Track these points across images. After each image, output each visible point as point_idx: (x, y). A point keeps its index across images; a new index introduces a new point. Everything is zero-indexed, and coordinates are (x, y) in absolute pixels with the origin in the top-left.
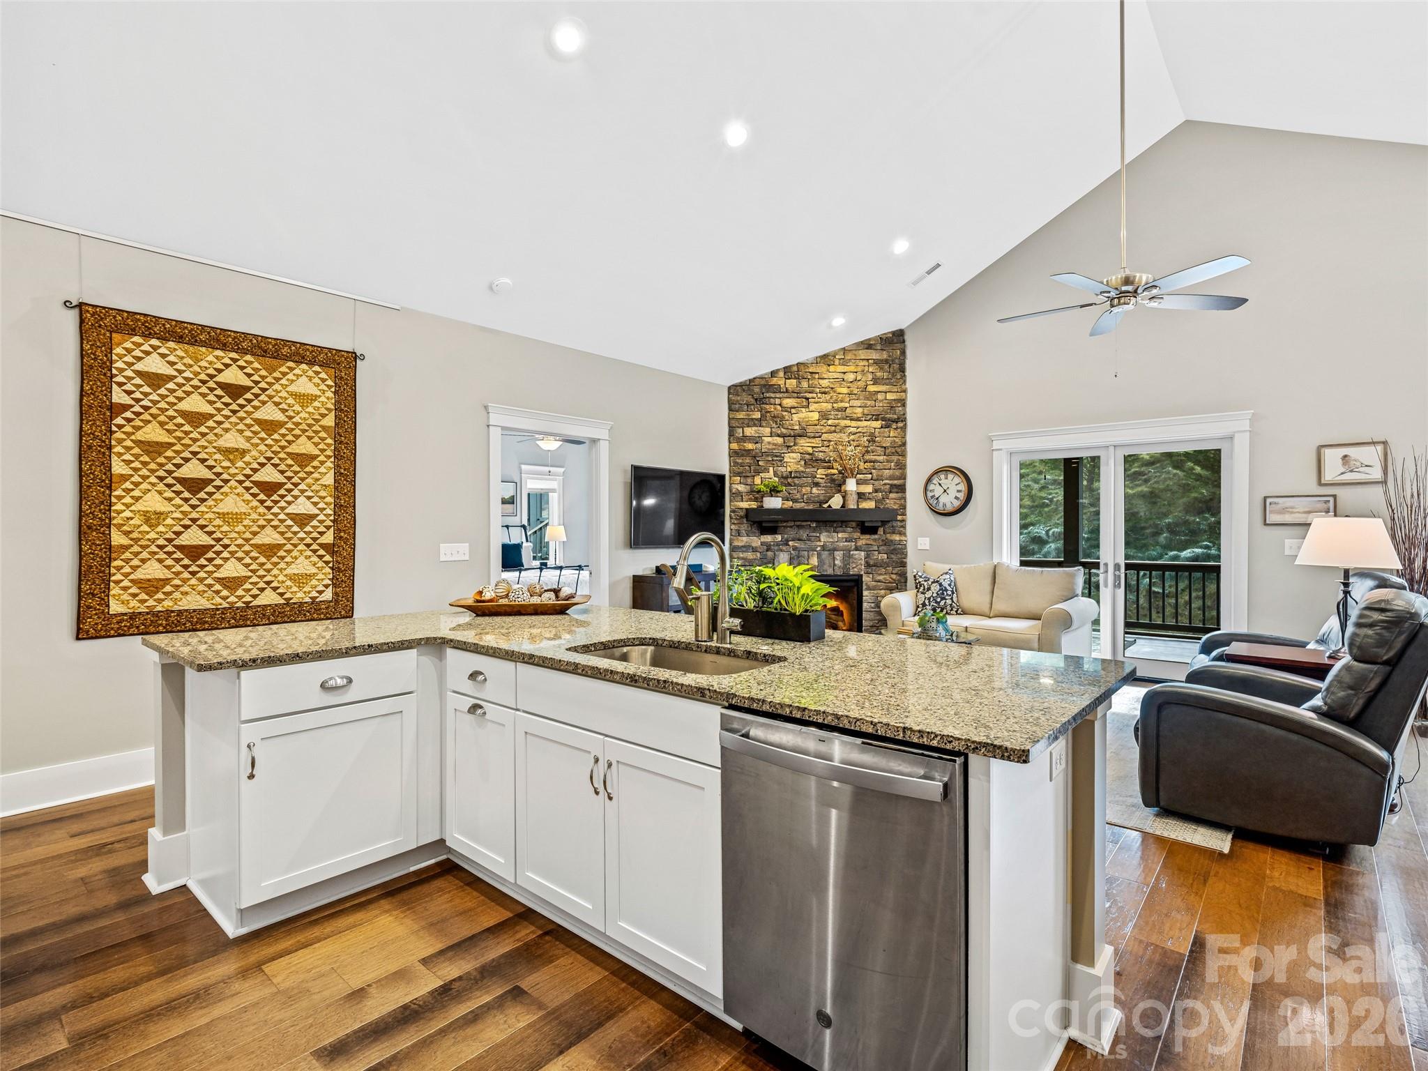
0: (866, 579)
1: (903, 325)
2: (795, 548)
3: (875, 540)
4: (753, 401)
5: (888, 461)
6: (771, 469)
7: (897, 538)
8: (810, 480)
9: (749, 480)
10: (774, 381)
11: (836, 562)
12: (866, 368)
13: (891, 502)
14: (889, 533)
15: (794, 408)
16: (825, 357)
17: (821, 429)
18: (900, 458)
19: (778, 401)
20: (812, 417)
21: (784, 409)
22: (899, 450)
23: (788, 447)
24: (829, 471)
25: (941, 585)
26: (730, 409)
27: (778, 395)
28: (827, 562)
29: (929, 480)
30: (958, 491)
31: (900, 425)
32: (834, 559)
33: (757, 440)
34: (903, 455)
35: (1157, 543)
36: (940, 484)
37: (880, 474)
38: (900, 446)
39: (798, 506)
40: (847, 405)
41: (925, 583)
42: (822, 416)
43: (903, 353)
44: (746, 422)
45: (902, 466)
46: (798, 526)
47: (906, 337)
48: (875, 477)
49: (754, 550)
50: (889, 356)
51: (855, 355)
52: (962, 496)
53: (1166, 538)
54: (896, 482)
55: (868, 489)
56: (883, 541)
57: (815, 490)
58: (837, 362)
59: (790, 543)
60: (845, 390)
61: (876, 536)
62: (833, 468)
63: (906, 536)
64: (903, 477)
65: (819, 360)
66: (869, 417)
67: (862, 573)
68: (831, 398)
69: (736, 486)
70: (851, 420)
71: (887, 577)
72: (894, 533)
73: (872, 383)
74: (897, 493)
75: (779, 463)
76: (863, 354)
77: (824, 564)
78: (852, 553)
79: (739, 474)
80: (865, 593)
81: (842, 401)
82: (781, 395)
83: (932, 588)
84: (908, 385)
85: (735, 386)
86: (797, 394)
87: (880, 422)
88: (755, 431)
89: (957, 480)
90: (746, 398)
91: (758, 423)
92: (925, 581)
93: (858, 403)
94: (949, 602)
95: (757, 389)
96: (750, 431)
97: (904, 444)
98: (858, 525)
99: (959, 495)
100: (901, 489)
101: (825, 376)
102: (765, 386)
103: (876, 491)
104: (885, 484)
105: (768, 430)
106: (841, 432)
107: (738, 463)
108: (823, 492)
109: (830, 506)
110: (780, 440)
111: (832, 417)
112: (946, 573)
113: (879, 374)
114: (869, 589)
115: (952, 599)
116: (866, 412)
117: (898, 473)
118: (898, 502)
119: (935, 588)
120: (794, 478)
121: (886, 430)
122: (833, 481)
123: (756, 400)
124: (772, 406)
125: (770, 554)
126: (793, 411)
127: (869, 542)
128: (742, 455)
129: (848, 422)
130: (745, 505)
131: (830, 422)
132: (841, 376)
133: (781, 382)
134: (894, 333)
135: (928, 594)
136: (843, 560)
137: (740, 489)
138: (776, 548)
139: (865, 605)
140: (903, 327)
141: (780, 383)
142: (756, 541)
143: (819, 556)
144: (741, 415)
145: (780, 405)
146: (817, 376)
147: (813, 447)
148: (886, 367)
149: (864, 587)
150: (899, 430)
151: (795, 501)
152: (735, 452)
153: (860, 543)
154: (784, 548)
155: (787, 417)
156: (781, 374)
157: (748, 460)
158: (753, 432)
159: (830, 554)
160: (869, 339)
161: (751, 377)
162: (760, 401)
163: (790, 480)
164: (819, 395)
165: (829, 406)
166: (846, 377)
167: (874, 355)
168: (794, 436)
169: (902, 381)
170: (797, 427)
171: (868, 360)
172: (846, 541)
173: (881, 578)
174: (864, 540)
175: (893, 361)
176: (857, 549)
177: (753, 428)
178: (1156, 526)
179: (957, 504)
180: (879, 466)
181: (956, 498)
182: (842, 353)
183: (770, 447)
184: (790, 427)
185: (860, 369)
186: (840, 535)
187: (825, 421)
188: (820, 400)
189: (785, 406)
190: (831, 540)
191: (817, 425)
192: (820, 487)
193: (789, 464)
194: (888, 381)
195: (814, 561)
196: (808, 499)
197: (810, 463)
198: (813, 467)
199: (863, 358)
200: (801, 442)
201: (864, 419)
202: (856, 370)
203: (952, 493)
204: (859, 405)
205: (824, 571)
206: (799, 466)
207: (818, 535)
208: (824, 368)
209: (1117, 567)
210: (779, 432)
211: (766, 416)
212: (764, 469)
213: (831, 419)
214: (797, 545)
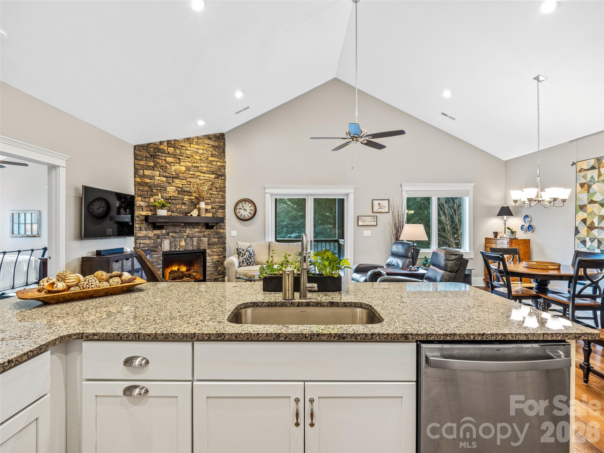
0: (208, 251)
1: (223, 131)
2: (173, 237)
3: (212, 232)
4: (149, 156)
5: (218, 194)
6: (160, 194)
7: (222, 231)
8: (180, 201)
9: (147, 200)
10: (162, 147)
11: (194, 243)
12: (208, 149)
13: (219, 215)
14: (218, 229)
15: (173, 163)
16: (188, 139)
17: (187, 176)
18: (223, 193)
19: (163, 158)
20: (182, 169)
21: (167, 162)
22: (222, 189)
23: (169, 183)
24: (191, 197)
25: (249, 252)
26: (135, 159)
27: (163, 155)
28: (189, 243)
29: (237, 204)
30: (251, 210)
31: (223, 178)
32: (193, 242)
33: (152, 178)
34: (224, 192)
35: (283, 232)
36: (243, 206)
37: (214, 200)
38: (223, 188)
39: (174, 214)
40: (199, 165)
41: (243, 252)
42: (187, 169)
43: (224, 144)
44: (145, 167)
45: (224, 197)
46: (174, 225)
47: (226, 137)
48: (212, 202)
49: (150, 238)
50: (218, 145)
51: (203, 141)
52: (252, 212)
53: (286, 230)
54: (221, 204)
55: (209, 207)
56: (216, 232)
57: (183, 207)
58: (194, 143)
59: (170, 234)
60: (198, 158)
61: (213, 230)
62: (192, 196)
63: (225, 230)
64: (224, 202)
65: (185, 140)
66: (210, 172)
67: (206, 248)
68: (192, 160)
69: (139, 202)
70: (201, 173)
71: (218, 250)
72: (220, 228)
73: (211, 156)
74: (222, 210)
75: (164, 192)
76: (207, 141)
77: (188, 244)
78: (201, 238)
79: (141, 196)
80: (208, 258)
81: (197, 163)
82: (165, 155)
83: (246, 254)
84: (226, 160)
85: (139, 146)
86: (174, 156)
87: (214, 175)
88: (151, 172)
89: (250, 205)
90: (145, 154)
91: (153, 168)
93: (204, 165)
94: (253, 259)
95: (152, 150)
96: (147, 172)
97: (225, 187)
98: (204, 225)
99: (251, 212)
100: (223, 208)
101: (189, 149)
102: (156, 148)
103: (213, 208)
104: (217, 205)
105: (158, 173)
106: (196, 178)
107: (140, 190)
108: (187, 208)
109: (191, 215)
110: (164, 179)
111: (192, 170)
112: (250, 247)
113: (214, 152)
114: (209, 256)
116: (208, 170)
117: (222, 200)
118: (222, 214)
119: (247, 254)
120: (172, 200)
121: (217, 179)
122: (192, 202)
123: (151, 155)
124: (160, 160)
125: (159, 240)
126: (172, 164)
127: (209, 233)
128: (143, 185)
129: (199, 174)
130: (144, 213)
131: (191, 172)
132: (196, 150)
133: (166, 148)
134: (220, 134)
135: (245, 257)
136: (197, 243)
137: (141, 204)
138: (163, 237)
139: (208, 264)
140: (224, 133)
141: (164, 148)
142: (151, 234)
143: (185, 240)
144: (142, 163)
145: (165, 160)
146: (184, 148)
147: (182, 184)
148: (217, 149)
149: (207, 255)
150: (223, 180)
151: (172, 212)
152: (139, 183)
153: (205, 234)
154: (167, 237)
155: (168, 167)
156: (165, 144)
157: (146, 188)
158: (149, 173)
159: (191, 239)
160: (210, 135)
161: (148, 142)
162: (153, 156)
163: (170, 201)
164: (186, 158)
165: (191, 164)
166: (199, 151)
167: (212, 143)
168: (173, 178)
169: (224, 157)
170: (174, 173)
171: (209, 144)
172: (199, 233)
173: (215, 250)
174: (207, 232)
175: (220, 147)
176: (204, 237)
177: (150, 171)
178: (282, 225)
179: (250, 215)
180: (214, 196)
181: (250, 213)
182: (197, 139)
183: (159, 182)
184: (170, 173)
185: (205, 148)
186: (196, 230)
187: (188, 172)
188: (186, 160)
189: (168, 161)
190: (192, 232)
191: (184, 173)
192: (186, 205)
193: (169, 192)
194: (218, 156)
195: (183, 243)
196: (180, 211)
197: (181, 192)
198: (183, 195)
199: (207, 143)
200: (176, 181)
201: (207, 173)
202: (203, 149)
203: (248, 211)
204: (205, 166)
205: (188, 248)
206: (175, 194)
207: (185, 230)
208: (187, 145)
209: (311, 241)
210: (164, 175)
211: (157, 165)
212: (156, 194)
213: (192, 171)
214: (174, 235)
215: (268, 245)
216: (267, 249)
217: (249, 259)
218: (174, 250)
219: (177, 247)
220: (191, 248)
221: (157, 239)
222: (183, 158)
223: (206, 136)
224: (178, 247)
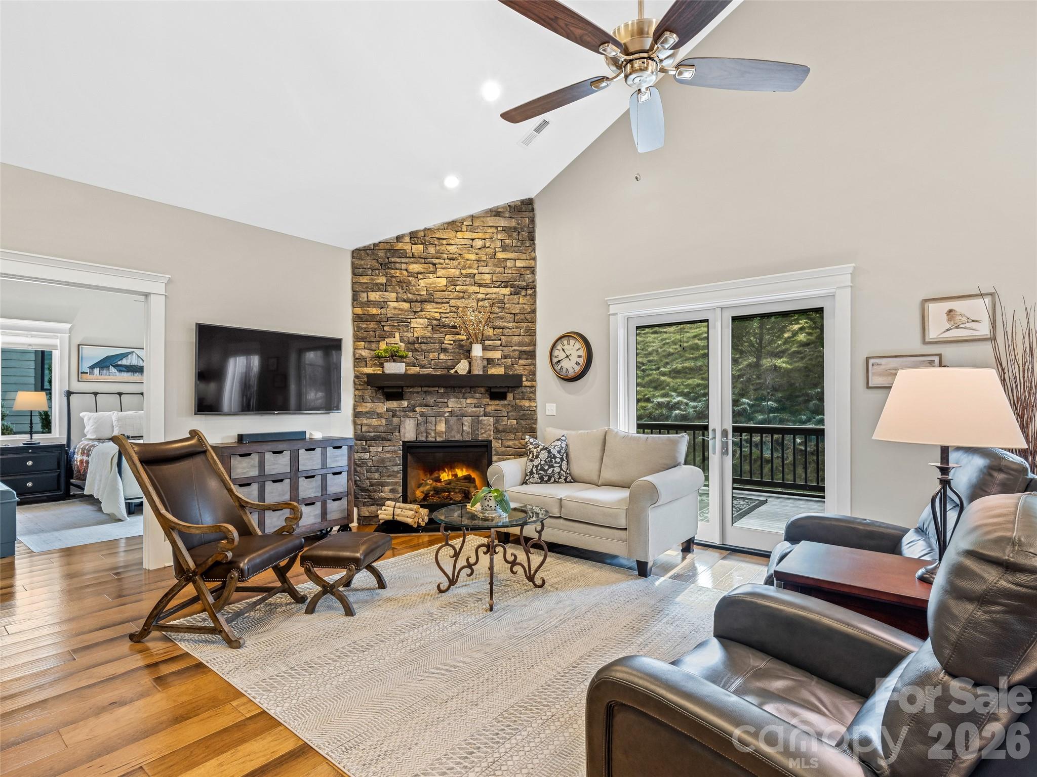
0: (496, 445)
1: (531, 192)
2: (422, 414)
3: (504, 406)
4: (377, 265)
5: (517, 328)
6: (397, 335)
7: (526, 403)
8: (437, 345)
9: (374, 346)
10: (400, 246)
11: (465, 428)
12: (495, 236)
13: (520, 368)
14: (518, 399)
15: (421, 273)
16: (453, 223)
17: (449, 295)
18: (530, 324)
19: (404, 266)
20: (439, 283)
21: (411, 274)
22: (528, 317)
23: (415, 312)
24: (458, 337)
25: (549, 452)
26: (354, 274)
27: (404, 260)
28: (455, 428)
29: (554, 346)
30: (579, 357)
31: (529, 292)
32: (462, 424)
33: (382, 305)
34: (533, 322)
36: (563, 350)
37: (509, 340)
38: (529, 313)
39: (425, 371)
40: (475, 271)
41: (535, 451)
42: (450, 282)
43: (532, 221)
44: (370, 286)
45: (531, 333)
46: (425, 392)
47: (536, 206)
48: (504, 343)
49: (380, 416)
50: (518, 224)
51: (483, 222)
52: (583, 361)
54: (525, 348)
55: (497, 355)
56: (512, 406)
57: (442, 356)
58: (464, 228)
59: (417, 409)
60: (473, 257)
61: (506, 402)
62: (460, 334)
63: (536, 402)
64: (534, 344)
65: (446, 226)
66: (498, 284)
67: (491, 438)
68: (459, 264)
69: (360, 351)
70: (480, 286)
71: (517, 442)
72: (523, 399)
73: (501, 250)
74: (527, 359)
75: (405, 329)
76: (491, 221)
77: (452, 429)
78: (481, 418)
79: (363, 339)
80: (494, 458)
81: (470, 267)
82: (407, 260)
83: (541, 455)
84: (538, 253)
85: (358, 250)
86: (423, 259)
87: (509, 289)
88: (380, 296)
89: (578, 345)
90: (369, 262)
91: (382, 288)
92: (535, 448)
93: (486, 270)
94: (557, 470)
95: (381, 254)
96: (373, 296)
97: (534, 311)
98: (487, 391)
99: (580, 360)
100: (531, 355)
101: (453, 242)
102: (389, 250)
103: (505, 357)
104: (514, 350)
105: (394, 295)
106: (469, 298)
107: (362, 328)
108: (451, 358)
109: (456, 372)
110: (406, 306)
111: (460, 283)
112: (558, 440)
113: (508, 242)
114: (498, 454)
115: (560, 467)
116: (494, 279)
117: (527, 339)
118: (527, 368)
119: (544, 455)
120: (421, 343)
121: (515, 297)
122: (461, 346)
123: (381, 264)
124: (398, 271)
125: (395, 420)
126: (420, 276)
127: (498, 408)
128: (367, 320)
129: (476, 289)
130: (369, 370)
131: (458, 288)
132: (470, 242)
133: (407, 247)
134: (523, 202)
135: (536, 462)
136: (472, 426)
137: (363, 354)
138: (403, 414)
140: (533, 196)
141: (405, 248)
142: (382, 407)
143: (447, 422)
144: (365, 280)
145: (406, 270)
146: (444, 242)
147: (440, 313)
148: (515, 234)
149: (493, 453)
150: (528, 297)
151: (422, 366)
152: (359, 317)
153: (489, 409)
154: (411, 414)
155: (413, 283)
156: (407, 239)
157: (372, 325)
158: (377, 297)
159: (458, 420)
160: (498, 207)
161: (376, 241)
162: (386, 266)
163: (416, 346)
164: (447, 261)
165: (457, 272)
166: (474, 243)
167: (503, 222)
168: (422, 302)
169: (531, 249)
170: (424, 293)
171: (497, 227)
172: (475, 407)
173: (510, 443)
174: (493, 405)
175: (522, 229)
176: (485, 415)
177: (378, 293)
179: (577, 369)
180: (508, 332)
181: (577, 363)
182: (470, 219)
183: (396, 312)
184: (417, 293)
185: (487, 236)
186: (469, 401)
187: (453, 287)
188: (447, 266)
189: (412, 271)
190: (459, 406)
191: (444, 291)
192: (448, 352)
193: (416, 329)
194: (517, 248)
195: (442, 427)
196: (436, 364)
197: (438, 328)
198: (441, 333)
199: (491, 225)
200: (428, 307)
201: (493, 286)
202: (483, 237)
203: (574, 358)
204: (488, 271)
205: (451, 437)
206: (426, 332)
207: (446, 401)
208: (451, 234)
209: (724, 433)
210: (405, 297)
211: (392, 281)
212: (390, 334)
213: (459, 285)
214: (423, 411)
215: (602, 437)
216: (599, 447)
217: (546, 467)
218: (423, 439)
219: (430, 434)
220: (458, 437)
221: (393, 417)
222: (442, 261)
223: (490, 210)
224: (433, 435)
